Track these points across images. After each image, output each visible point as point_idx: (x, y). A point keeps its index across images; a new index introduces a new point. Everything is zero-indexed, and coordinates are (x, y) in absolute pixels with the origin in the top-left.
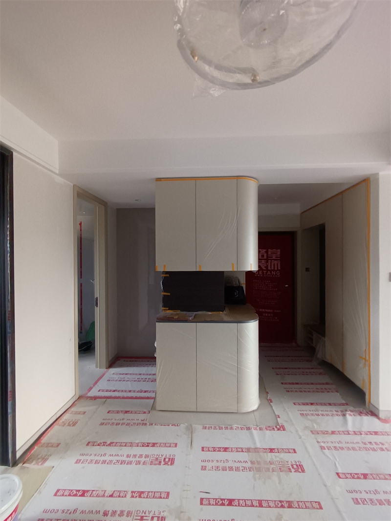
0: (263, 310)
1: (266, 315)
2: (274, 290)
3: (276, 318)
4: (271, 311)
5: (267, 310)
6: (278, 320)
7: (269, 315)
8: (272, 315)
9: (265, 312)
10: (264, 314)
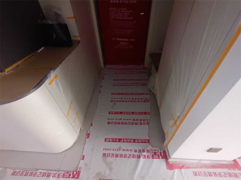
0: (121, 39)
1: (123, 43)
2: (130, 18)
3: (131, 46)
4: (127, 40)
5: (123, 40)
6: (132, 48)
7: (125, 43)
8: (128, 43)
9: (122, 41)
10: (121, 43)
